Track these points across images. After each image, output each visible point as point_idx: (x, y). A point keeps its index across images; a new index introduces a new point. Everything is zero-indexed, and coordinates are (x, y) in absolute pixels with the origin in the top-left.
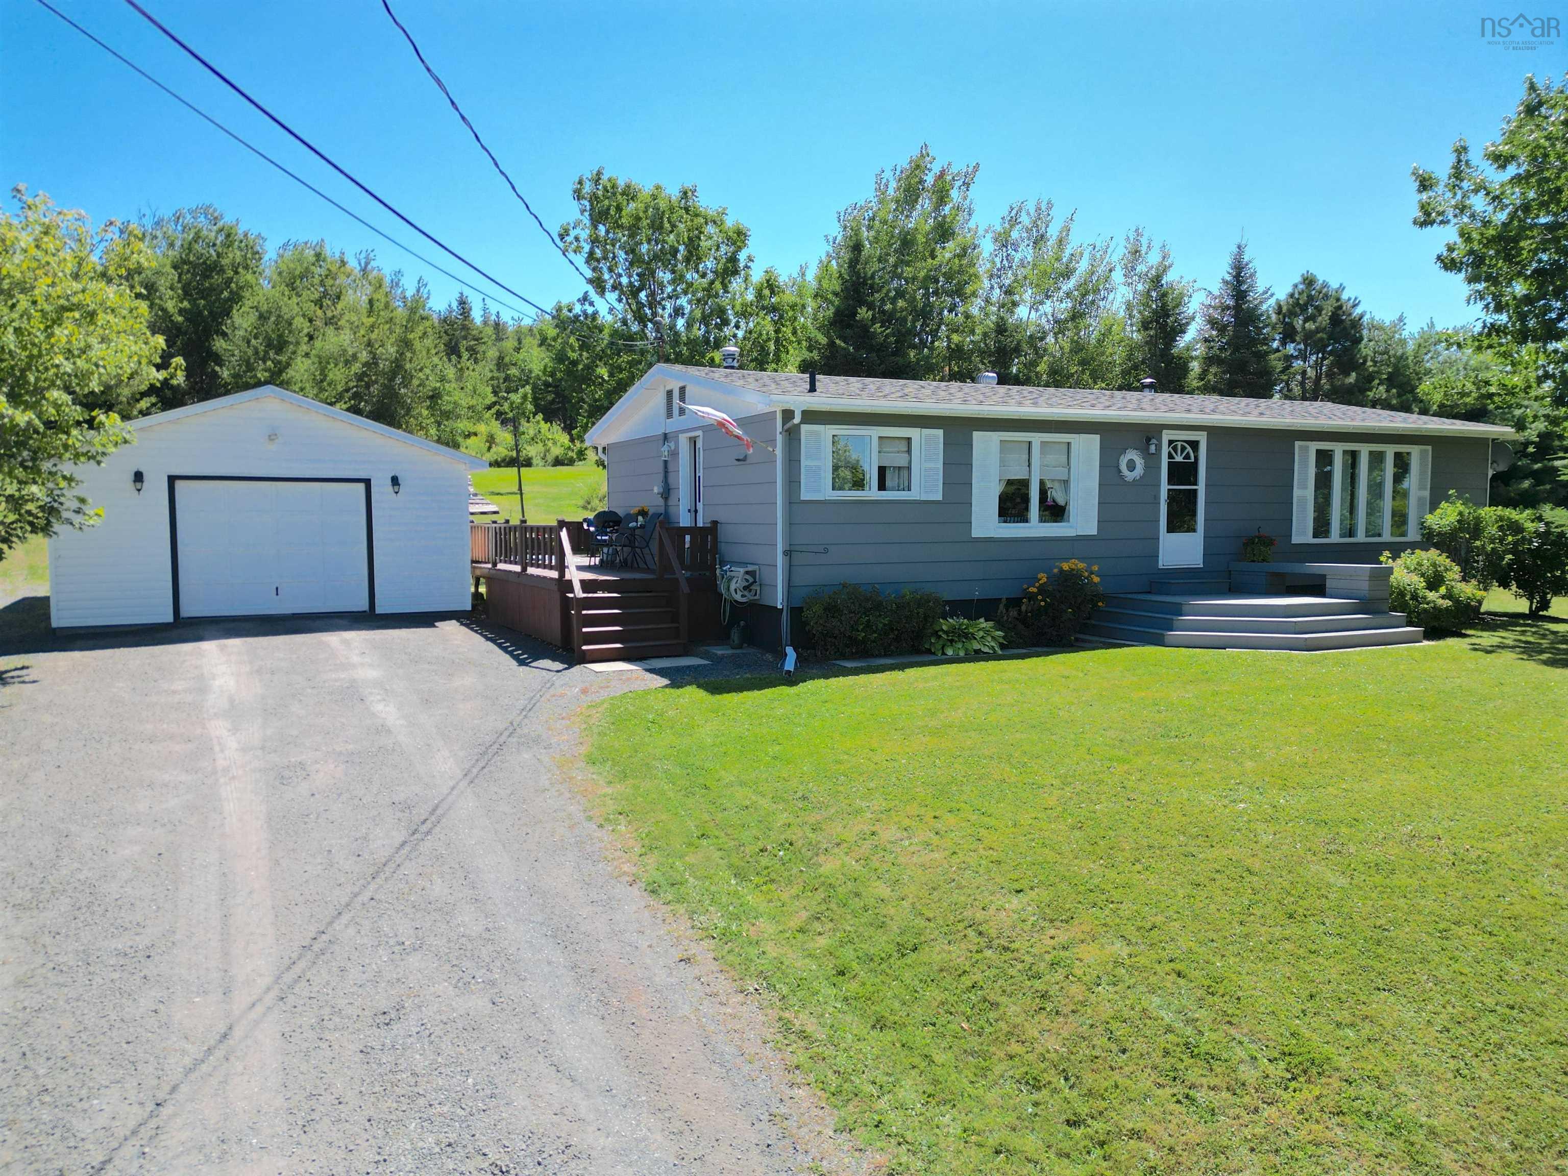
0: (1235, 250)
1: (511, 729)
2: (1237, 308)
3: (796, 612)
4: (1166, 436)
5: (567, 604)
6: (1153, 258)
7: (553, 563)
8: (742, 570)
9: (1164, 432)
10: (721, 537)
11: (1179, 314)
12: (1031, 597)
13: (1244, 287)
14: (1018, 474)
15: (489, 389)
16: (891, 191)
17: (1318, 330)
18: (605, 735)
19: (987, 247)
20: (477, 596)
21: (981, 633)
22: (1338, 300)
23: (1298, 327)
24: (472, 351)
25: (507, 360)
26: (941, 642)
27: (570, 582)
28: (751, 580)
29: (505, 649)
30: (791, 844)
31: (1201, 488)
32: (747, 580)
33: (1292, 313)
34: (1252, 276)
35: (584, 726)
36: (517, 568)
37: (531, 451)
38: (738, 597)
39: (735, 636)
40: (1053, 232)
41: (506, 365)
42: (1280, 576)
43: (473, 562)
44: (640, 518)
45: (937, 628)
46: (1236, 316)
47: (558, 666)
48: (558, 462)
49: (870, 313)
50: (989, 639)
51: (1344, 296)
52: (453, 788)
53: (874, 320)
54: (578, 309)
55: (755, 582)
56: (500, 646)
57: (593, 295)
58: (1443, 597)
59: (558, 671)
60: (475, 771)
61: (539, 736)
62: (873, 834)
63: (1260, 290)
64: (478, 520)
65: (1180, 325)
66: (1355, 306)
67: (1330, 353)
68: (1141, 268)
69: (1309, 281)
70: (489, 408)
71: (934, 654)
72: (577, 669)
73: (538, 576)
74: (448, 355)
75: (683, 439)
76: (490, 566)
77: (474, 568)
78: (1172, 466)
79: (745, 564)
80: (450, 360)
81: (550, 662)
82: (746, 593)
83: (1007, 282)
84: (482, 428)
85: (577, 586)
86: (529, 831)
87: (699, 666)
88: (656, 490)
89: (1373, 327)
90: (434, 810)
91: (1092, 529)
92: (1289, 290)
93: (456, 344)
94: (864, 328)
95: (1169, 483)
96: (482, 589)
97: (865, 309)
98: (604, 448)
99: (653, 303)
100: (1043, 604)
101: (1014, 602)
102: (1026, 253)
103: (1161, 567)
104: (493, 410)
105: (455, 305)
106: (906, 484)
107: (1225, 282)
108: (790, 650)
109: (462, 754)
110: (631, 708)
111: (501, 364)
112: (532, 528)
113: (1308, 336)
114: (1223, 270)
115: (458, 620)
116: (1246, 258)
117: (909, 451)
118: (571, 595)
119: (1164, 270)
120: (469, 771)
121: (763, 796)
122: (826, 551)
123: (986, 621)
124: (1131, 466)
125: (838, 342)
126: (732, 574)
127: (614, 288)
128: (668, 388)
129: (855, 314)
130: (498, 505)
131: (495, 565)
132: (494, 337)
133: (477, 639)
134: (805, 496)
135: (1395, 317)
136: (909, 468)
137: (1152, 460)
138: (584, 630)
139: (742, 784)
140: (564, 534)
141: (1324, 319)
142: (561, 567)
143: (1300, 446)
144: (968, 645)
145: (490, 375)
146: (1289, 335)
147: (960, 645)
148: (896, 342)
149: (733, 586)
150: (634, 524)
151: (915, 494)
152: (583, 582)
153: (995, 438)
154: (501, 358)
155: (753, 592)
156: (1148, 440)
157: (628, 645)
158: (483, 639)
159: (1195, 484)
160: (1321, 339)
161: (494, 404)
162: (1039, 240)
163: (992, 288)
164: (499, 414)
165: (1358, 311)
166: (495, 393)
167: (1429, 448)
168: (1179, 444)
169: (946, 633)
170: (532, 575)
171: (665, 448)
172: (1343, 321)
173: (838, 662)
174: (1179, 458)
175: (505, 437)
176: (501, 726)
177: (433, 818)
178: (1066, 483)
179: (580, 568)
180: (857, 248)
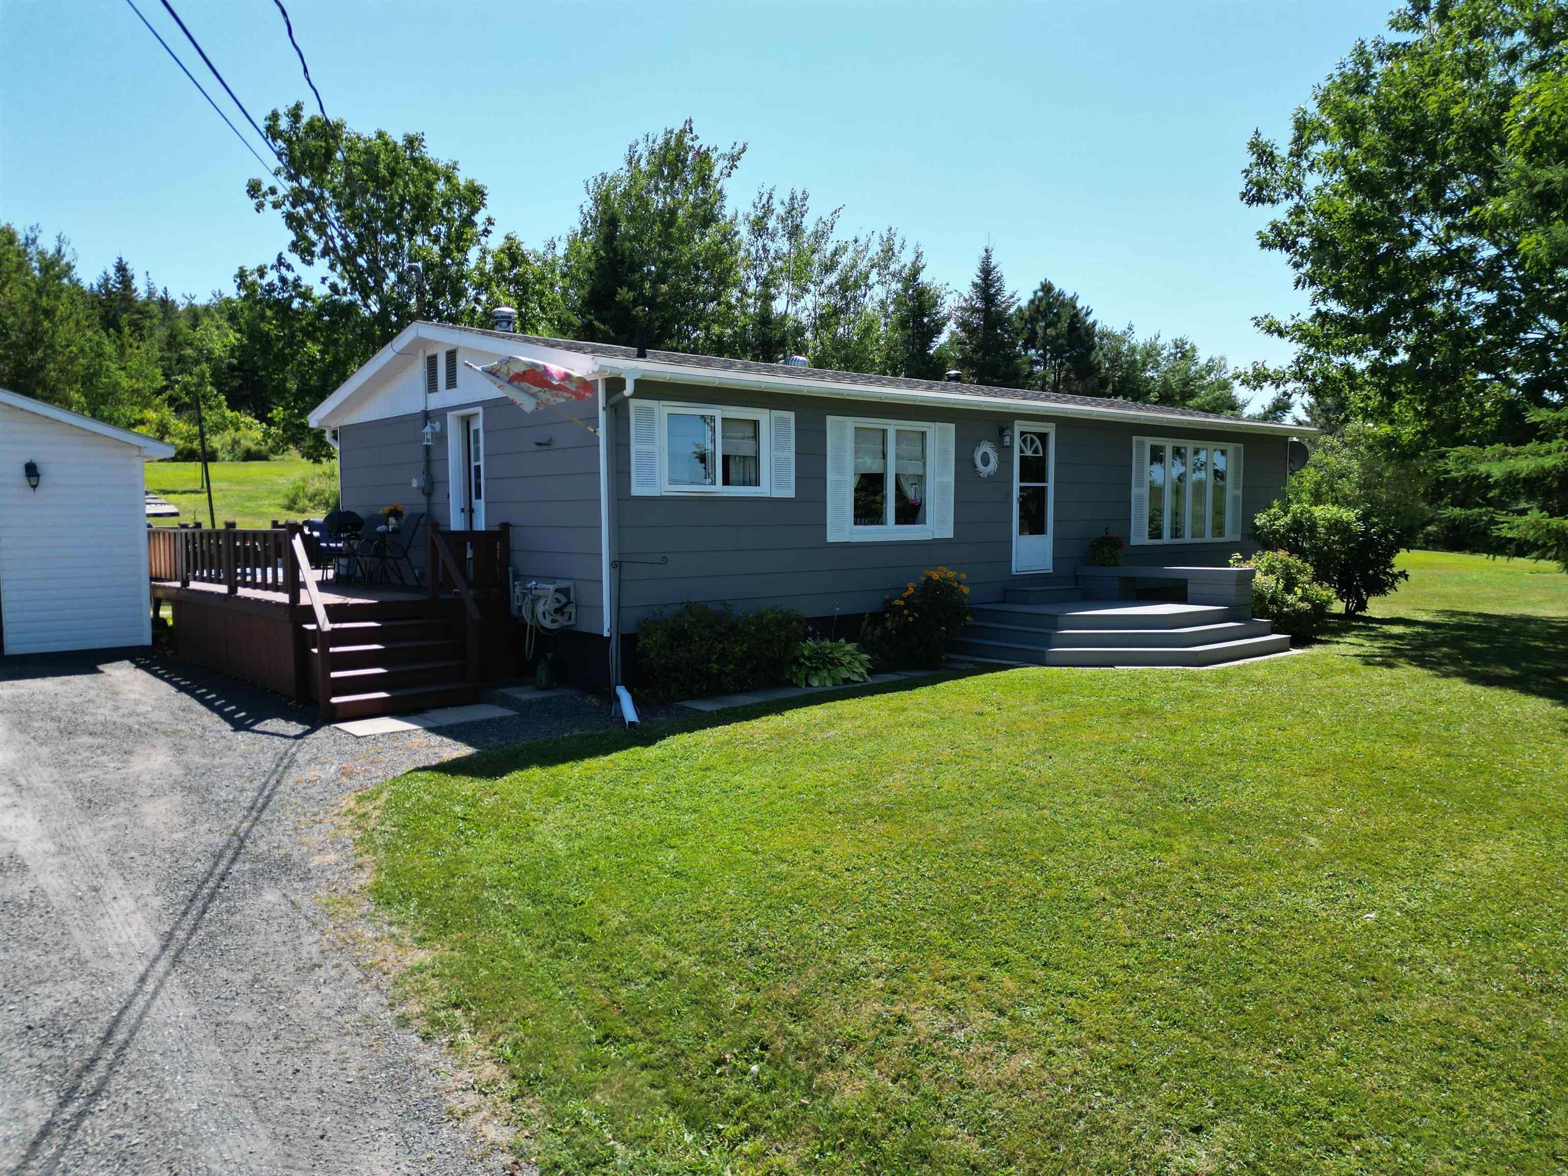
0: (984, 254)
1: (236, 844)
2: (986, 312)
3: (628, 640)
4: (1019, 426)
5: (304, 640)
6: (906, 258)
7: (281, 579)
8: (552, 587)
9: (1016, 422)
10: (514, 544)
11: (936, 314)
12: (897, 612)
13: (993, 291)
14: (872, 465)
15: (159, 371)
16: (643, 163)
17: (1057, 337)
18: (397, 848)
19: (744, 232)
20: (158, 622)
21: (848, 658)
22: (1074, 307)
23: (1040, 332)
24: (136, 327)
25: (180, 338)
26: (804, 672)
27: (310, 609)
28: (564, 600)
29: (209, 705)
30: (764, 1047)
31: (1050, 485)
32: (558, 601)
33: (1033, 320)
34: (999, 279)
35: (358, 834)
36: (223, 589)
37: (215, 442)
38: (547, 623)
39: (542, 673)
40: (809, 224)
41: (180, 344)
42: (1130, 580)
43: (152, 579)
44: (392, 520)
45: (797, 653)
46: (986, 319)
47: (295, 728)
48: (250, 456)
49: (631, 294)
50: (857, 664)
51: (1079, 305)
52: (143, 979)
53: (635, 302)
54: (272, 276)
55: (569, 602)
56: (201, 699)
57: (293, 259)
58: (1301, 599)
59: (297, 737)
60: (181, 935)
61: (287, 856)
62: (900, 1020)
63: (1007, 294)
64: (157, 523)
65: (936, 325)
66: (1088, 314)
67: (1068, 359)
68: (894, 267)
69: (1047, 288)
70: (159, 392)
71: (796, 685)
72: (323, 733)
73: (257, 601)
74: (106, 329)
75: (452, 420)
76: (178, 584)
77: (153, 588)
78: (1023, 459)
79: (552, 579)
80: (109, 336)
81: (282, 722)
82: (558, 617)
83: (764, 273)
84: (151, 415)
85: (321, 614)
86: (299, 1064)
87: (502, 719)
88: (415, 483)
89: (1104, 335)
90: (110, 1033)
91: (948, 532)
92: (1031, 296)
93: (115, 316)
94: (624, 310)
95: (1021, 481)
96: (166, 612)
97: (625, 289)
98: (334, 432)
99: (376, 270)
100: (911, 619)
101: (877, 618)
102: (783, 244)
103: (1014, 572)
104: (164, 396)
105: (112, 272)
106: (753, 477)
107: (975, 285)
108: (623, 694)
109: (157, 902)
110: (427, 798)
111: (173, 342)
112: (245, 535)
113: (1048, 341)
114: (973, 274)
115: (132, 660)
116: (994, 262)
117: (756, 437)
118: (312, 627)
119: (916, 272)
120: (170, 936)
121: (685, 950)
122: (665, 560)
123: (848, 641)
124: (986, 461)
125: (596, 323)
126: (540, 593)
127: (325, 253)
128: (430, 353)
129: (615, 293)
130: (176, 505)
131: (185, 583)
132: (161, 316)
133: (164, 688)
134: (637, 490)
135: (1124, 328)
136: (756, 459)
137: (1005, 451)
138: (334, 675)
139: (645, 928)
140: (297, 543)
141: (1064, 325)
142: (294, 585)
143: (1137, 442)
144: (834, 672)
145: (159, 354)
146: (1030, 343)
147: (825, 674)
148: (660, 327)
149: (540, 608)
150: (381, 528)
151: (763, 490)
152: (327, 607)
153: (850, 423)
154: (172, 337)
155: (566, 616)
156: (1002, 431)
157: (397, 693)
158: (173, 690)
159: (1044, 481)
160: (1062, 345)
161: (165, 388)
162: (794, 232)
163: (749, 278)
164: (172, 401)
165: (1090, 320)
166: (166, 376)
167: (1241, 446)
168: (1029, 436)
169: (809, 658)
170: (247, 599)
171: (428, 429)
172: (1078, 328)
173: (688, 704)
174: (1029, 453)
175: (180, 426)
176: (219, 840)
177: (109, 1055)
178: (921, 479)
179: (323, 586)
180: (612, 222)
